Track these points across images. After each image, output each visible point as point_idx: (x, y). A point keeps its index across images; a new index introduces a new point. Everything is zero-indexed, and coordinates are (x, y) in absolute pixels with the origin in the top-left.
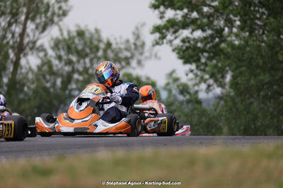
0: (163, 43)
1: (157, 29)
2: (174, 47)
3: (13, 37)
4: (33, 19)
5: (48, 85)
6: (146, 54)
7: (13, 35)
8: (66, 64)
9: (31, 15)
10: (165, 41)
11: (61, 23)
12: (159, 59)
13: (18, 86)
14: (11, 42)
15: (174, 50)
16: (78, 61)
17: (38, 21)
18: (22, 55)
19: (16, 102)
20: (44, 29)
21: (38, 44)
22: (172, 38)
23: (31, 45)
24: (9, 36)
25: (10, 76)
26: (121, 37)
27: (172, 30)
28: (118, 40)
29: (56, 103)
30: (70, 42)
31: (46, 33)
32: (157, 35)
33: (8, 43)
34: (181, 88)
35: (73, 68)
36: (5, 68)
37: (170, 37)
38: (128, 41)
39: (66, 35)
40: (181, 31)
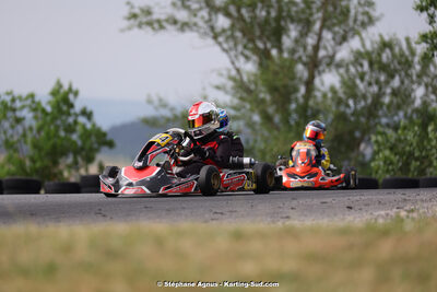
4: (329, 29)
5: (349, 111)
7: (305, 48)
8: (370, 84)
9: (328, 23)
11: (364, 35)
13: (309, 112)
14: (304, 59)
17: (336, 29)
18: (316, 73)
20: (344, 39)
23: (327, 60)
24: (301, 52)
25: (301, 100)
29: (357, 134)
31: (345, 45)
33: (300, 58)
35: (380, 89)
36: (296, 90)
39: (369, 46)
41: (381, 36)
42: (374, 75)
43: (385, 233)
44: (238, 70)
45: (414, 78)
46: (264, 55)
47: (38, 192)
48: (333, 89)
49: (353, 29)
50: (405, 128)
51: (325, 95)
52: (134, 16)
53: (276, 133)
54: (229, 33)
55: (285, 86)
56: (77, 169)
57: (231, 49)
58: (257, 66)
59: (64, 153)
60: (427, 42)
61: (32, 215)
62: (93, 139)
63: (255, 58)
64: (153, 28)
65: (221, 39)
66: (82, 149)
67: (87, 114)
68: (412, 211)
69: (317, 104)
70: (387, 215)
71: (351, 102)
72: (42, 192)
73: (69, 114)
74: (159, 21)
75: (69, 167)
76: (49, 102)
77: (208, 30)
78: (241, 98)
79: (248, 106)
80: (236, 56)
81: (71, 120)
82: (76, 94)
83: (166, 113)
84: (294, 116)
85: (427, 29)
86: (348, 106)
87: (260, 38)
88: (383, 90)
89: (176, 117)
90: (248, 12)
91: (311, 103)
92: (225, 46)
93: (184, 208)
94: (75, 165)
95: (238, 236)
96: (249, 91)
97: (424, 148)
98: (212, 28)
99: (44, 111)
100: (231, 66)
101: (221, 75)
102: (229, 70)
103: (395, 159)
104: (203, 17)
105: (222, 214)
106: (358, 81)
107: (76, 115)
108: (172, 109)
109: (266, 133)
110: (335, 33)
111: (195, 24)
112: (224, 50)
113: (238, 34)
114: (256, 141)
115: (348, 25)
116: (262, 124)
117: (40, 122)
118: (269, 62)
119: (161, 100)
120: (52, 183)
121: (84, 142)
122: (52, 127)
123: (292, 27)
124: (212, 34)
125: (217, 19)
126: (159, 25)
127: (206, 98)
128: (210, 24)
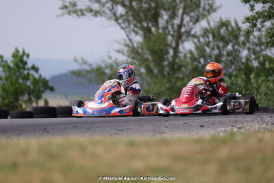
3: (173, 27)
4: (188, 14)
5: (200, 65)
7: (173, 25)
8: (213, 49)
9: (187, 11)
11: (210, 18)
13: (176, 67)
14: (172, 33)
16: (224, 47)
17: (192, 14)
18: (180, 42)
19: (174, 80)
20: (197, 21)
23: (186, 34)
24: (170, 28)
25: (171, 59)
31: (198, 24)
35: (220, 52)
36: (167, 53)
41: (221, 18)
42: (216, 43)
43: (224, 142)
44: (130, 40)
45: (241, 44)
46: (147, 31)
47: (6, 118)
48: (191, 52)
49: (203, 14)
50: (236, 76)
51: (185, 56)
52: (66, 7)
53: (155, 80)
54: (125, 17)
55: (161, 50)
56: (31, 103)
57: (126, 28)
58: (142, 38)
59: (22, 94)
60: (249, 22)
61: (3, 132)
62: (40, 84)
63: (141, 32)
64: (78, 15)
65: (120, 21)
66: (34, 91)
67: (35, 69)
68: (241, 128)
69: (181, 61)
70: (225, 130)
71: (202, 60)
72: (9, 117)
73: (24, 69)
74: (81, 10)
75: (26, 102)
76: (12, 62)
77: (112, 16)
78: (133, 58)
79: (138, 63)
80: (130, 32)
81: (26, 72)
82: (28, 56)
83: (87, 67)
84: (167, 69)
85: (250, 14)
86: (200, 62)
87: (145, 20)
88: (222, 52)
89: (92, 70)
90: (137, 4)
91: (177, 60)
92: (123, 25)
93: (98, 127)
94: (30, 101)
95: (132, 144)
96: (139, 54)
97: (248, 88)
98: (115, 14)
99: (9, 67)
100: (127, 38)
101: (119, 43)
102: (125, 40)
104: (108, 8)
105: (122, 130)
106: (206, 48)
107: (29, 69)
108: (90, 65)
109: (149, 80)
110: (191, 17)
111: (104, 12)
112: (122, 28)
113: (131, 18)
115: (199, 12)
116: (147, 74)
117: (8, 74)
118: (151, 35)
119: (83, 59)
120: (15, 112)
121: (35, 87)
122: (14, 77)
123: (164, 13)
124: (114, 18)
125: (117, 8)
126: (81, 13)
127: (110, 58)
128: (113, 11)
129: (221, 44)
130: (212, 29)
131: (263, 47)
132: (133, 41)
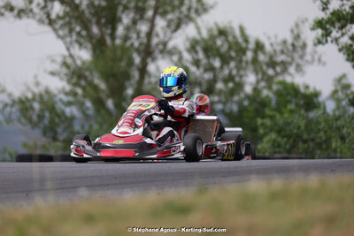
0: (327, 41)
1: (320, 24)
2: (340, 46)
3: (138, 37)
4: (164, 14)
6: (308, 57)
7: (138, 34)
8: (205, 71)
9: (160, 10)
10: (329, 39)
12: (324, 64)
14: (136, 44)
15: (340, 50)
16: (222, 67)
17: (170, 16)
18: (149, 60)
20: (178, 27)
21: (171, 45)
22: (338, 35)
23: (161, 47)
24: (134, 36)
25: (135, 86)
26: (276, 37)
27: (338, 25)
28: (273, 40)
30: (210, 43)
32: (320, 32)
34: (351, 97)
36: (127, 76)
37: (335, 34)
38: (285, 42)
39: (205, 34)
40: (349, 26)
41: (216, 24)
57: (66, 36)
63: (89, 46)
65: (57, 26)
77: (44, 17)
80: (71, 42)
89: (14, 101)
92: (61, 33)
96: (85, 78)
98: (48, 15)
100: (66, 53)
101: (53, 61)
102: (65, 57)
103: (283, 141)
104: (38, 4)
106: (193, 69)
108: (10, 95)
110: (169, 21)
111: (31, 10)
112: (59, 36)
114: (91, 127)
115: (181, 12)
124: (47, 21)
125: (52, 8)
127: (37, 84)
128: (46, 10)
129: (217, 63)
130: (203, 40)
131: (278, 69)
132: (76, 57)
